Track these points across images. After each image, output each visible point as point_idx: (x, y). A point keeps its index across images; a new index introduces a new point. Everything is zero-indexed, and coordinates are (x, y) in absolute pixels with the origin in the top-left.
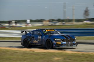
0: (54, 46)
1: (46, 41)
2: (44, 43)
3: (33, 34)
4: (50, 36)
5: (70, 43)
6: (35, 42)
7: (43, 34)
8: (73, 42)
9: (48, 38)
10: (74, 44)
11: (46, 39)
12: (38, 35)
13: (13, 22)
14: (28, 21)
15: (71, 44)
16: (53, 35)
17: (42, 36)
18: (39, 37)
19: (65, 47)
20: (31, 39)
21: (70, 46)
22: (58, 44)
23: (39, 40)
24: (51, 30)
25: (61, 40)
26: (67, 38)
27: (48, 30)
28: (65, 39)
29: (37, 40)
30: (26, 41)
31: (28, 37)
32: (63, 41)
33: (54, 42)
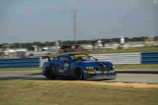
0: (85, 77)
1: (74, 69)
2: (72, 73)
3: (58, 61)
4: (79, 64)
5: (105, 72)
6: (61, 71)
7: (70, 61)
8: (110, 72)
9: (77, 66)
10: (111, 74)
11: (75, 68)
12: (65, 62)
13: (100, 42)
14: (122, 40)
15: (107, 74)
16: (84, 62)
17: (70, 64)
18: (66, 65)
19: (100, 78)
20: (55, 68)
21: (105, 77)
22: (90, 74)
23: (65, 69)
24: (82, 56)
25: (94, 68)
26: (102, 66)
27: (78, 56)
28: (99, 67)
29: (63, 68)
30: (49, 70)
31: (52, 65)
32: (97, 70)
33: (85, 71)
